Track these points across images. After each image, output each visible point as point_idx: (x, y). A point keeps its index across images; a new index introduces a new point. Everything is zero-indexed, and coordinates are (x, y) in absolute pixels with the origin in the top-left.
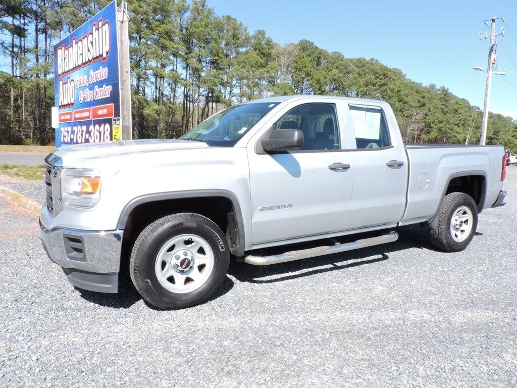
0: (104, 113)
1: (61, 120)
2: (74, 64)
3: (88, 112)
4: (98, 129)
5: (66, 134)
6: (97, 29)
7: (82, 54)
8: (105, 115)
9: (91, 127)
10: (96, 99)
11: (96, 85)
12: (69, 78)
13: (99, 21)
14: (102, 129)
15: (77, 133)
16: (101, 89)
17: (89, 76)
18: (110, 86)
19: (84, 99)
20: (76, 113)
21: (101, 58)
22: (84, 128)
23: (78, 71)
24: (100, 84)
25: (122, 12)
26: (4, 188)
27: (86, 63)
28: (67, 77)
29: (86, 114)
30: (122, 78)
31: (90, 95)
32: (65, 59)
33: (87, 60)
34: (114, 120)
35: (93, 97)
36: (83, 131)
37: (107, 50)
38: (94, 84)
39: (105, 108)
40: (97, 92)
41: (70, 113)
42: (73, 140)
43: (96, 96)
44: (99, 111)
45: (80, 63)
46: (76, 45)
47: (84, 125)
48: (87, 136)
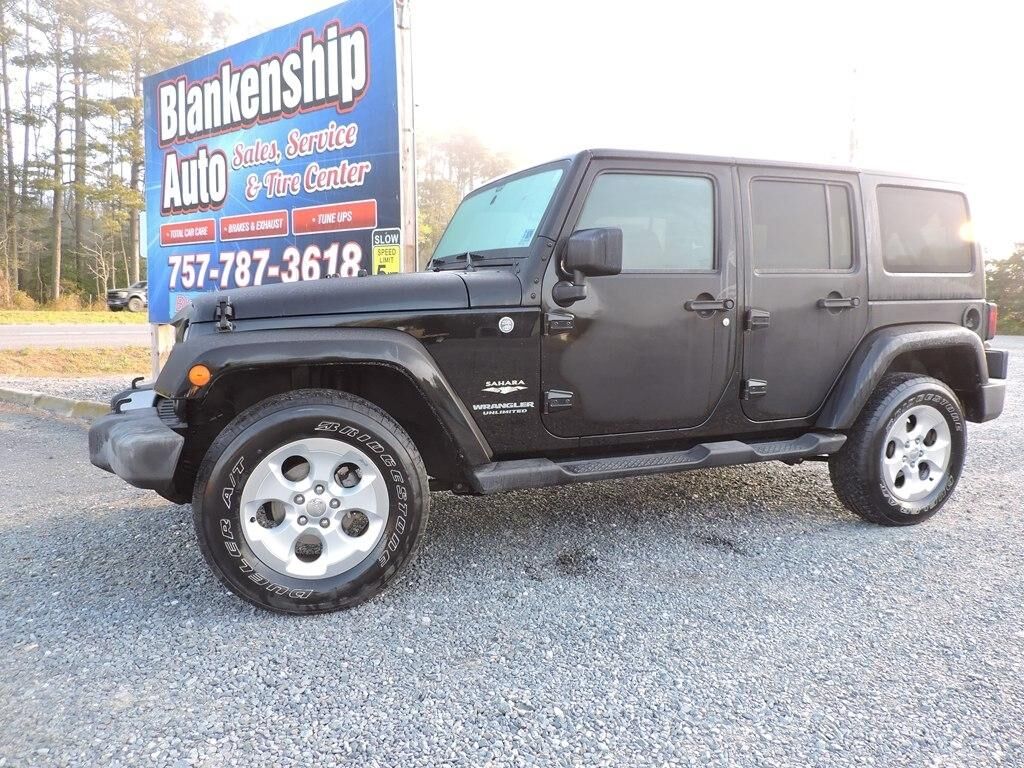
0: (341, 220)
1: (166, 240)
2: (227, 117)
3: (281, 220)
4: (317, 255)
5: (189, 269)
6: (321, 43)
7: (257, 96)
8: (345, 224)
9: (291, 252)
10: (309, 191)
11: (313, 160)
12: (202, 148)
13: (329, 27)
14: (332, 253)
16: (333, 168)
17: (283, 143)
18: (368, 163)
19: (262, 193)
20: (228, 222)
21: (337, 103)
22: (263, 255)
23: (243, 131)
24: (329, 159)
27: (273, 115)
28: (196, 145)
29: (270, 224)
30: (404, 148)
31: (289, 182)
32: (188, 107)
33: (277, 107)
34: (379, 233)
35: (298, 187)
36: (255, 263)
37: (359, 87)
38: (308, 159)
39: (346, 209)
40: (314, 176)
41: (209, 224)
42: (218, 281)
43: (312, 185)
44: (320, 216)
45: (250, 114)
46: (236, 77)
47: (259, 248)
48: (274, 271)
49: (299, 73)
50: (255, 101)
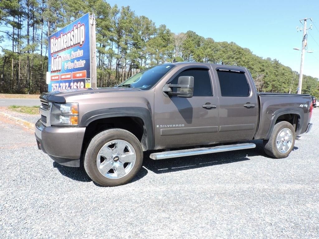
0: (80, 76)
1: (52, 80)
2: (62, 47)
3: (70, 75)
4: (76, 85)
5: (55, 87)
6: (77, 28)
7: (67, 42)
9: (72, 84)
10: (75, 68)
11: (75, 60)
12: (58, 55)
13: (78, 24)
14: (78, 85)
15: (63, 87)
16: (79, 62)
17: (71, 55)
18: (85, 61)
19: (67, 68)
20: (61, 75)
21: (79, 44)
22: (67, 84)
23: (64, 51)
24: (78, 59)
25: (93, 19)
26: (18, 119)
27: (69, 47)
28: (57, 54)
29: (68, 76)
30: (91, 56)
31: (72, 65)
32: (55, 44)
33: (70, 45)
34: (87, 80)
35: (73, 67)
36: (66, 86)
37: (83, 40)
38: (74, 59)
39: (80, 73)
40: (76, 64)
41: (58, 76)
43: (75, 66)
44: (77, 75)
45: (65, 47)
46: (63, 37)
47: (67, 82)
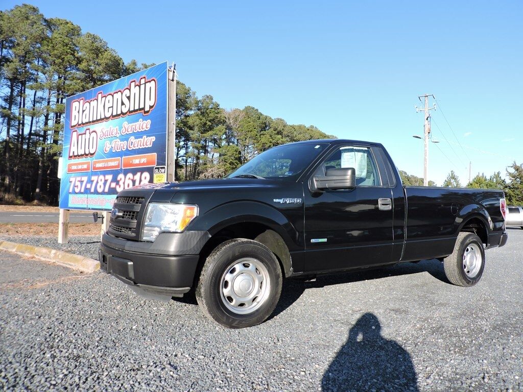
0: (142, 162)
1: (70, 170)
2: (99, 116)
3: (118, 162)
4: (131, 178)
5: (78, 184)
6: (138, 85)
8: (144, 164)
9: (121, 176)
10: (129, 149)
11: (132, 136)
12: (88, 129)
13: (142, 79)
14: (137, 177)
16: (140, 139)
17: (121, 128)
18: (154, 137)
19: (111, 150)
20: (95, 163)
21: (143, 111)
22: (109, 177)
23: (105, 122)
24: (139, 135)
25: (172, 71)
27: (118, 115)
28: (85, 128)
29: (113, 164)
31: (122, 145)
32: (83, 111)
33: (119, 112)
34: (157, 168)
35: (125, 147)
36: (106, 181)
37: (152, 105)
38: (129, 135)
39: (144, 157)
40: (132, 142)
41: (88, 163)
42: (90, 189)
43: (131, 146)
44: (134, 160)
45: (108, 115)
46: (104, 99)
47: (108, 174)
48: (113, 185)
49: (129, 98)
50: (111, 109)
